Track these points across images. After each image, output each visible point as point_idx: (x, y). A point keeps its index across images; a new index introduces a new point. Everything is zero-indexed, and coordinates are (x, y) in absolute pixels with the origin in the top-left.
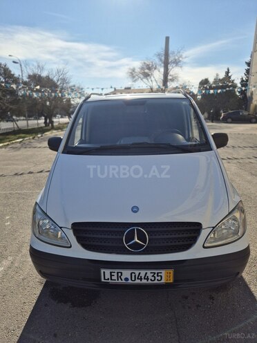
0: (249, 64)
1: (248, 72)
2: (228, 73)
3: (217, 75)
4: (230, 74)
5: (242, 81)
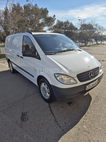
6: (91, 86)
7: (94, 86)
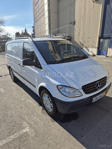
0: (33, 27)
1: (34, 31)
2: (26, 30)
3: (22, 31)
4: (27, 31)
5: (32, 34)
6: (98, 98)
7: (101, 97)
